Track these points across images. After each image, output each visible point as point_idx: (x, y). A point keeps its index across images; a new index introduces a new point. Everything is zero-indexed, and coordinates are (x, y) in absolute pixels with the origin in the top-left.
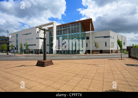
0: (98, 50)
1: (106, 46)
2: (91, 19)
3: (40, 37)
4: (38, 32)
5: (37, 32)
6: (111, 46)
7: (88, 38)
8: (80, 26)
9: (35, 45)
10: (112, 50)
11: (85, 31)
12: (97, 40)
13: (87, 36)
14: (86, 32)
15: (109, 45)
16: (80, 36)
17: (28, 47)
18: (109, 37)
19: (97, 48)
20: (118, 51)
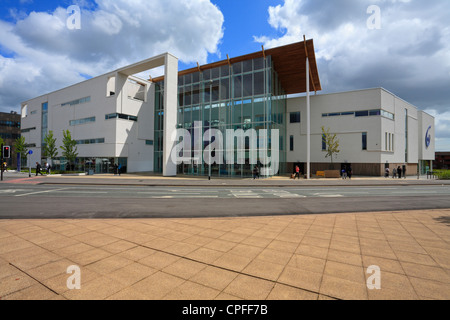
0: (334, 161)
1: (364, 148)
2: (311, 41)
3: (119, 111)
4: (112, 93)
5: (108, 95)
6: (383, 149)
7: (295, 118)
8: (266, 70)
9: (102, 141)
10: (387, 165)
11: (286, 93)
12: (333, 125)
13: (291, 109)
14: (289, 96)
15: (378, 144)
16: (267, 111)
17: (74, 148)
18: (376, 112)
19: (331, 154)
20: (407, 167)
